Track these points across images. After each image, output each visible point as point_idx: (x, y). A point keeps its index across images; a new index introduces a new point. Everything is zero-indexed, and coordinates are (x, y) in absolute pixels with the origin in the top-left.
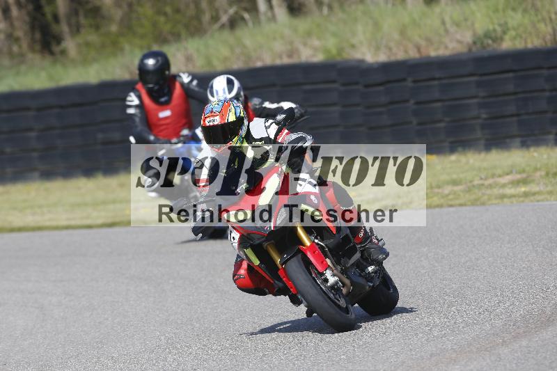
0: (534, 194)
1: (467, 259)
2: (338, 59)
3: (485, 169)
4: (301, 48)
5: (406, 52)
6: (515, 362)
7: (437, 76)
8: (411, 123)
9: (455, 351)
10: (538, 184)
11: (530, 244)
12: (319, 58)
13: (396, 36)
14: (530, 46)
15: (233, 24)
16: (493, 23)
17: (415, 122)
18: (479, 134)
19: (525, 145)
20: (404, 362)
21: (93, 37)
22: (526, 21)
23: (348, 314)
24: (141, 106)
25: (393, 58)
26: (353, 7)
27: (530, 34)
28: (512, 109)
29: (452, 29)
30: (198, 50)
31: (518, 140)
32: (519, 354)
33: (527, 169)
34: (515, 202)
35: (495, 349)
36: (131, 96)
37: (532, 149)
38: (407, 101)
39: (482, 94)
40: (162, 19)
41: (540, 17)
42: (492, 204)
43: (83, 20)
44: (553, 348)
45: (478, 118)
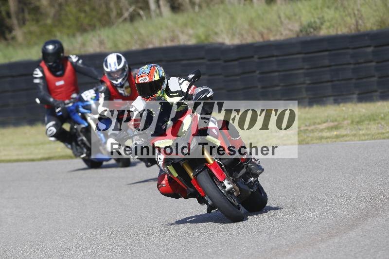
0: (343, 136)
1: (297, 181)
2: (206, 42)
3: (309, 119)
4: (180, 35)
5: (253, 37)
6: (330, 253)
7: (275, 54)
8: (257, 87)
9: (288, 246)
10: (346, 129)
11: (340, 171)
12: (192, 42)
13: (246, 26)
14: (340, 33)
15: (132, 18)
16: (314, 18)
17: (259, 87)
18: (304, 94)
19: (336, 102)
20: (253, 254)
21: (34, 28)
22: (337, 15)
23: (239, 210)
24: (44, 78)
25: (244, 42)
26: (217, 6)
27: (340, 24)
28: (327, 77)
29: (286, 21)
30: (108, 37)
31: (332, 99)
32: (333, 248)
33: (338, 119)
34: (330, 142)
35: (316, 245)
36: (36, 71)
37: (342, 105)
38: (255, 72)
39: (306, 67)
40: (82, 15)
41: (347, 13)
42: (313, 143)
43: (27, 16)
44: (357, 244)
45: (304, 83)
